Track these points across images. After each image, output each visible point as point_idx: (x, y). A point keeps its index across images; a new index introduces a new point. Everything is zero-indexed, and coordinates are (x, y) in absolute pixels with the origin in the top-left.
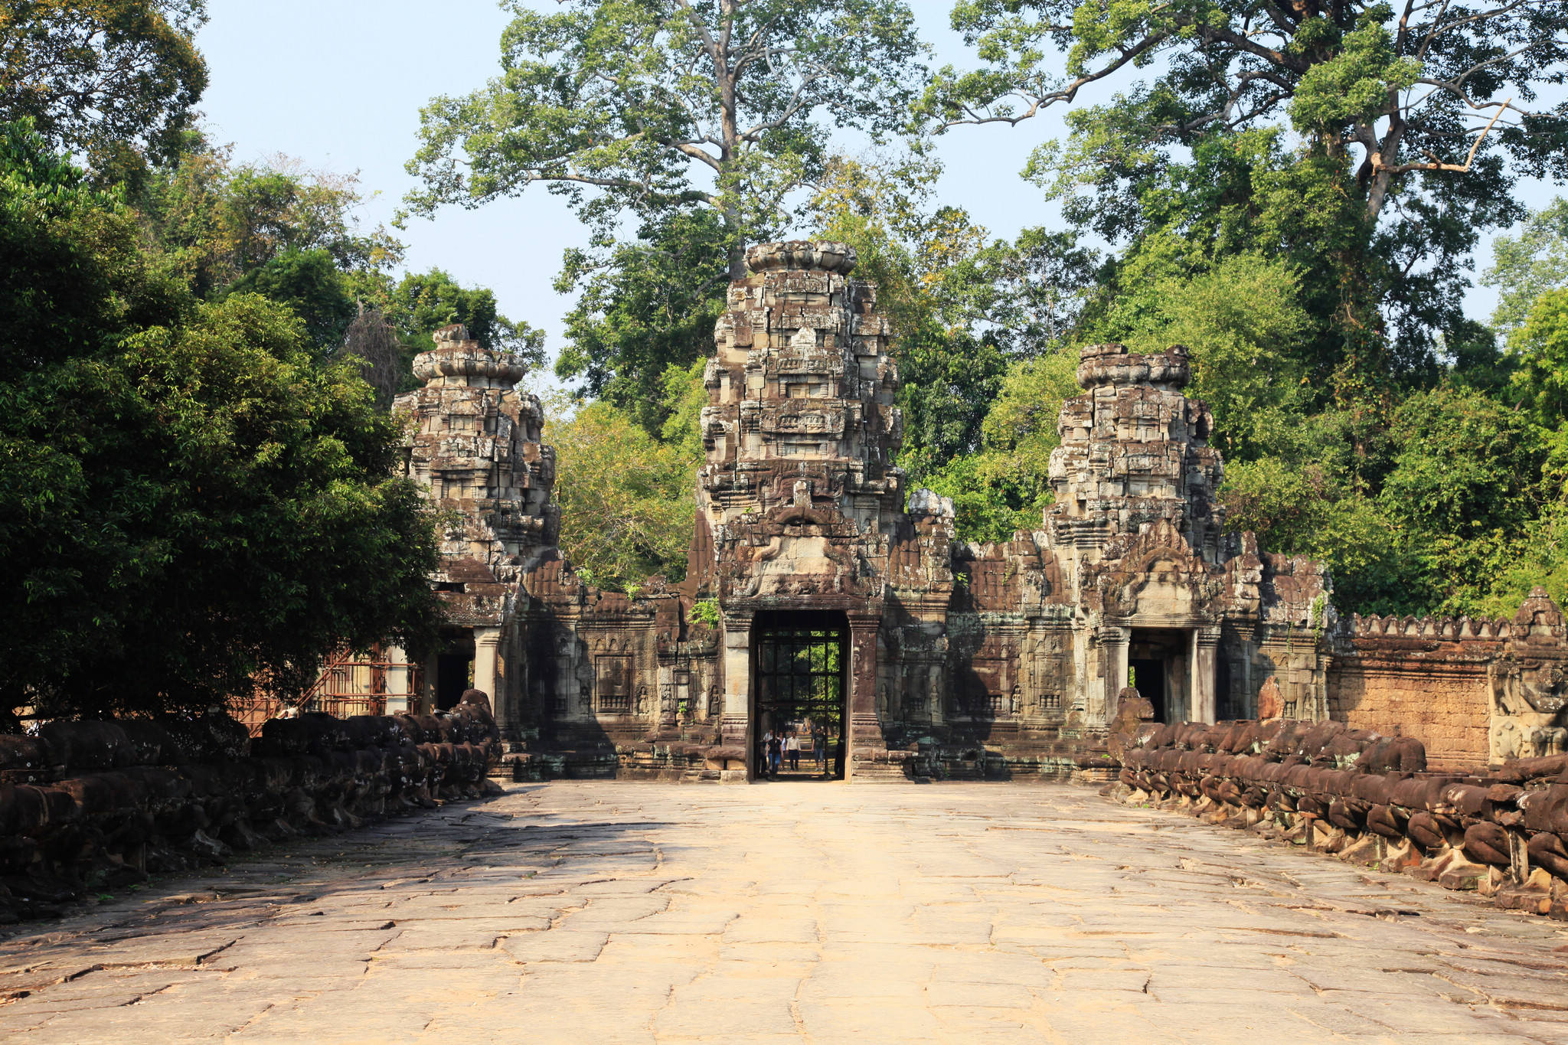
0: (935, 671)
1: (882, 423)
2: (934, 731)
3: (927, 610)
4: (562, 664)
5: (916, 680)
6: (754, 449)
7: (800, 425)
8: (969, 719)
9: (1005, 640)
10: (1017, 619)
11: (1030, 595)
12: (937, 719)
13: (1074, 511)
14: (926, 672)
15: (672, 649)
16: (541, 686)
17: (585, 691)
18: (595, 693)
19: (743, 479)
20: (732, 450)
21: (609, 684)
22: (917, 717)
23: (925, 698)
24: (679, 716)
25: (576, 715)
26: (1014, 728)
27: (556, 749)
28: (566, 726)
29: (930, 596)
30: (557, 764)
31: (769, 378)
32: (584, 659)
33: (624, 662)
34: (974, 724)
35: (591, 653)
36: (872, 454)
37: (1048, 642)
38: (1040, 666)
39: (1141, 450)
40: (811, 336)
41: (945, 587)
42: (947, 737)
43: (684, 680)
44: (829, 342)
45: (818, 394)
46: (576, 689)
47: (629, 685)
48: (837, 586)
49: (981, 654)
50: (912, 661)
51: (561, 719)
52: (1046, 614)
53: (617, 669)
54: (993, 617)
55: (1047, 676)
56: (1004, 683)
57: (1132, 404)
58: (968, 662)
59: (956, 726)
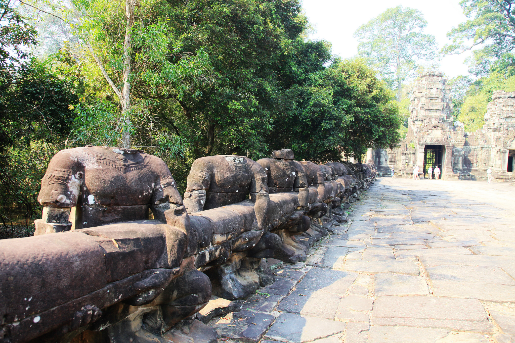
0: (461, 158)
1: (449, 108)
2: (460, 170)
3: (459, 145)
4: (382, 155)
5: (456, 160)
6: (422, 113)
7: (433, 108)
8: (466, 168)
9: (475, 152)
10: (478, 148)
11: (481, 143)
12: (461, 168)
13: (492, 125)
14: (459, 158)
15: (405, 153)
16: (378, 159)
17: (386, 160)
18: (388, 161)
19: (420, 119)
20: (417, 113)
21: (391, 159)
22: (456, 167)
23: (458, 163)
24: (406, 166)
25: (384, 165)
26: (476, 170)
27: (381, 171)
28: (382, 167)
29: (460, 143)
30: (381, 174)
31: (426, 98)
32: (386, 154)
33: (394, 155)
34: (468, 169)
35: (387, 153)
36: (447, 114)
37: (485, 152)
38: (483, 158)
39: (510, 112)
40: (436, 90)
41: (463, 141)
42: (463, 171)
43: (407, 158)
44: (439, 90)
45: (437, 101)
46: (384, 160)
47: (395, 160)
48: (444, 140)
49: (470, 155)
50: (456, 156)
51: (381, 165)
52: (485, 147)
53: (393, 156)
54: (473, 147)
55: (485, 160)
56: (475, 161)
57: (507, 102)
58: (467, 156)
59: (464, 169)
